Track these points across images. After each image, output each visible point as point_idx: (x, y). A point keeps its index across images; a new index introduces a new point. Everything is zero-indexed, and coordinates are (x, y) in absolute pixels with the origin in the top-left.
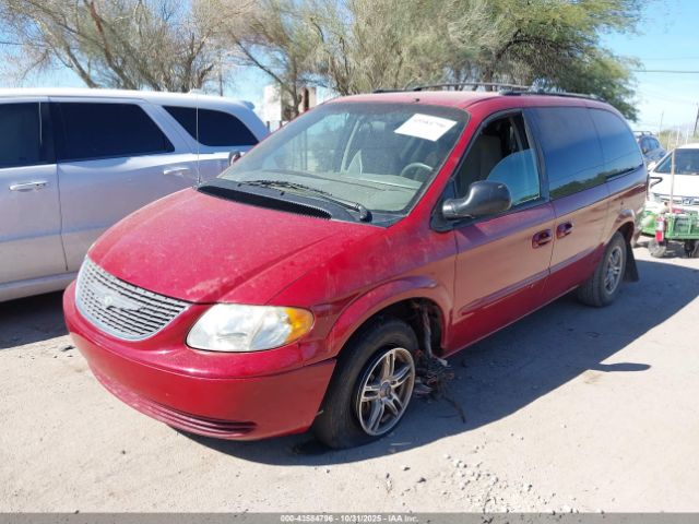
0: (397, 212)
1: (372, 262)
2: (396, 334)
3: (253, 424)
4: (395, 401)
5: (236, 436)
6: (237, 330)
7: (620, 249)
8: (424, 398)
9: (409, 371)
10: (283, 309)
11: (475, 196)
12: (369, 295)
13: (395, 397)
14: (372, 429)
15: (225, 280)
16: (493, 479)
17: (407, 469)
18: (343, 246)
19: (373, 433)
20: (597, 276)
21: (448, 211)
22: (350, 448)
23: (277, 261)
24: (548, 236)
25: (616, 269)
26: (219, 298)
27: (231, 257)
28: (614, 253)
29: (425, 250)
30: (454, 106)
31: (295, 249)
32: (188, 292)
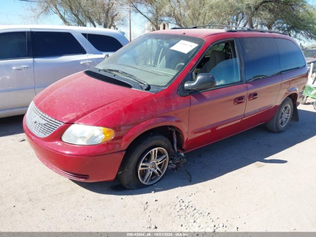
0: (162, 86)
1: (146, 109)
2: (159, 141)
3: (88, 176)
4: (158, 170)
5: (82, 180)
6: (84, 135)
7: (289, 106)
8: (173, 169)
9: (166, 157)
10: (101, 128)
11: (199, 80)
12: (142, 123)
13: (158, 169)
14: (146, 181)
15: (78, 114)
16: (193, 208)
17: (156, 201)
18: (132, 101)
19: (146, 184)
20: (275, 118)
21: (186, 87)
22: (135, 189)
23: (102, 106)
24: (242, 99)
25: (286, 115)
26: (75, 121)
27: (83, 104)
28: (286, 108)
29: (173, 104)
30: (199, 37)
31: (112, 101)
32: (63, 118)
